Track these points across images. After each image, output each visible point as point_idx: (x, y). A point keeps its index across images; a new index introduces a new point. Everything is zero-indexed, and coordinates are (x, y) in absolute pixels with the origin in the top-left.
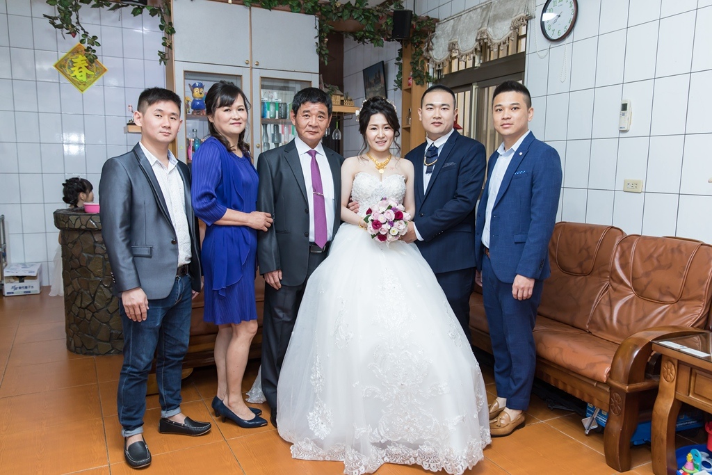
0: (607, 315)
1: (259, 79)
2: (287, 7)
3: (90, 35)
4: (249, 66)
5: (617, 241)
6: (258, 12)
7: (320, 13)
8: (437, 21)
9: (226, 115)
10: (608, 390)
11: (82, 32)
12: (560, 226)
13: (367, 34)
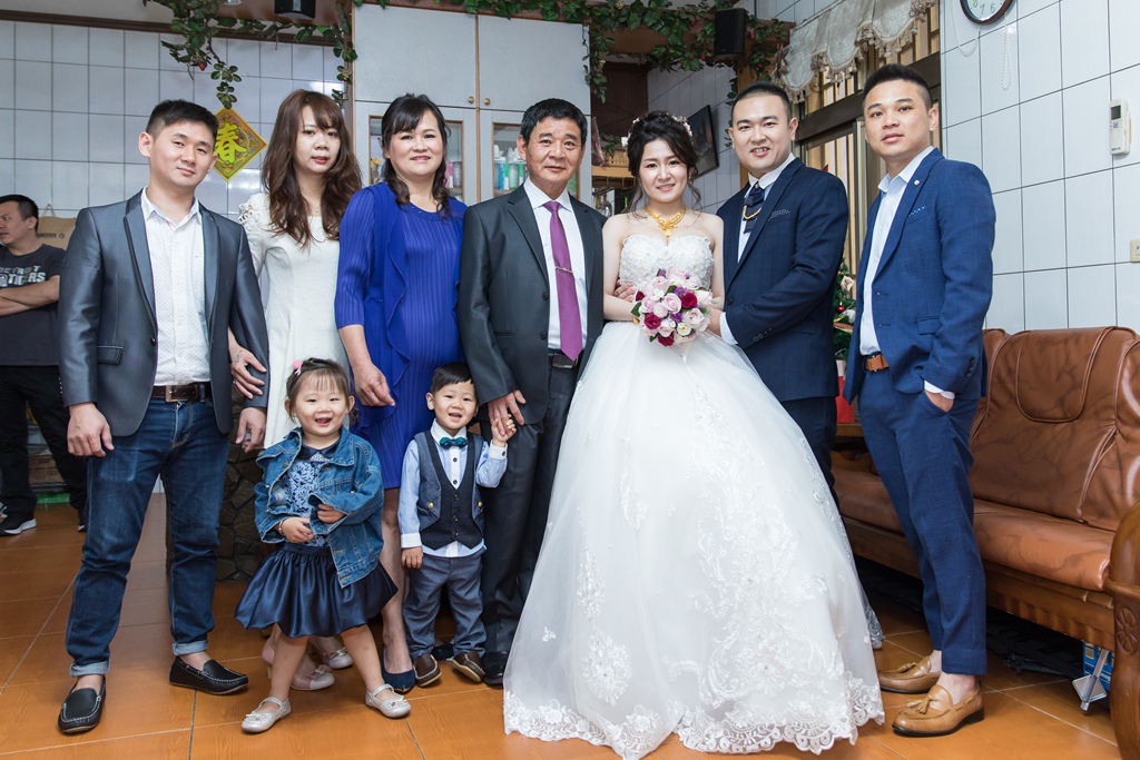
0: (1114, 486)
1: (491, 127)
2: (536, 13)
3: (227, 67)
4: (474, 106)
5: (1125, 348)
6: (487, 21)
7: (590, 21)
8: (793, 25)
9: (407, 145)
10: (1110, 606)
11: (215, 61)
12: (1021, 338)
13: (671, 51)
